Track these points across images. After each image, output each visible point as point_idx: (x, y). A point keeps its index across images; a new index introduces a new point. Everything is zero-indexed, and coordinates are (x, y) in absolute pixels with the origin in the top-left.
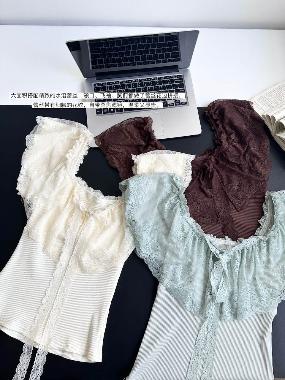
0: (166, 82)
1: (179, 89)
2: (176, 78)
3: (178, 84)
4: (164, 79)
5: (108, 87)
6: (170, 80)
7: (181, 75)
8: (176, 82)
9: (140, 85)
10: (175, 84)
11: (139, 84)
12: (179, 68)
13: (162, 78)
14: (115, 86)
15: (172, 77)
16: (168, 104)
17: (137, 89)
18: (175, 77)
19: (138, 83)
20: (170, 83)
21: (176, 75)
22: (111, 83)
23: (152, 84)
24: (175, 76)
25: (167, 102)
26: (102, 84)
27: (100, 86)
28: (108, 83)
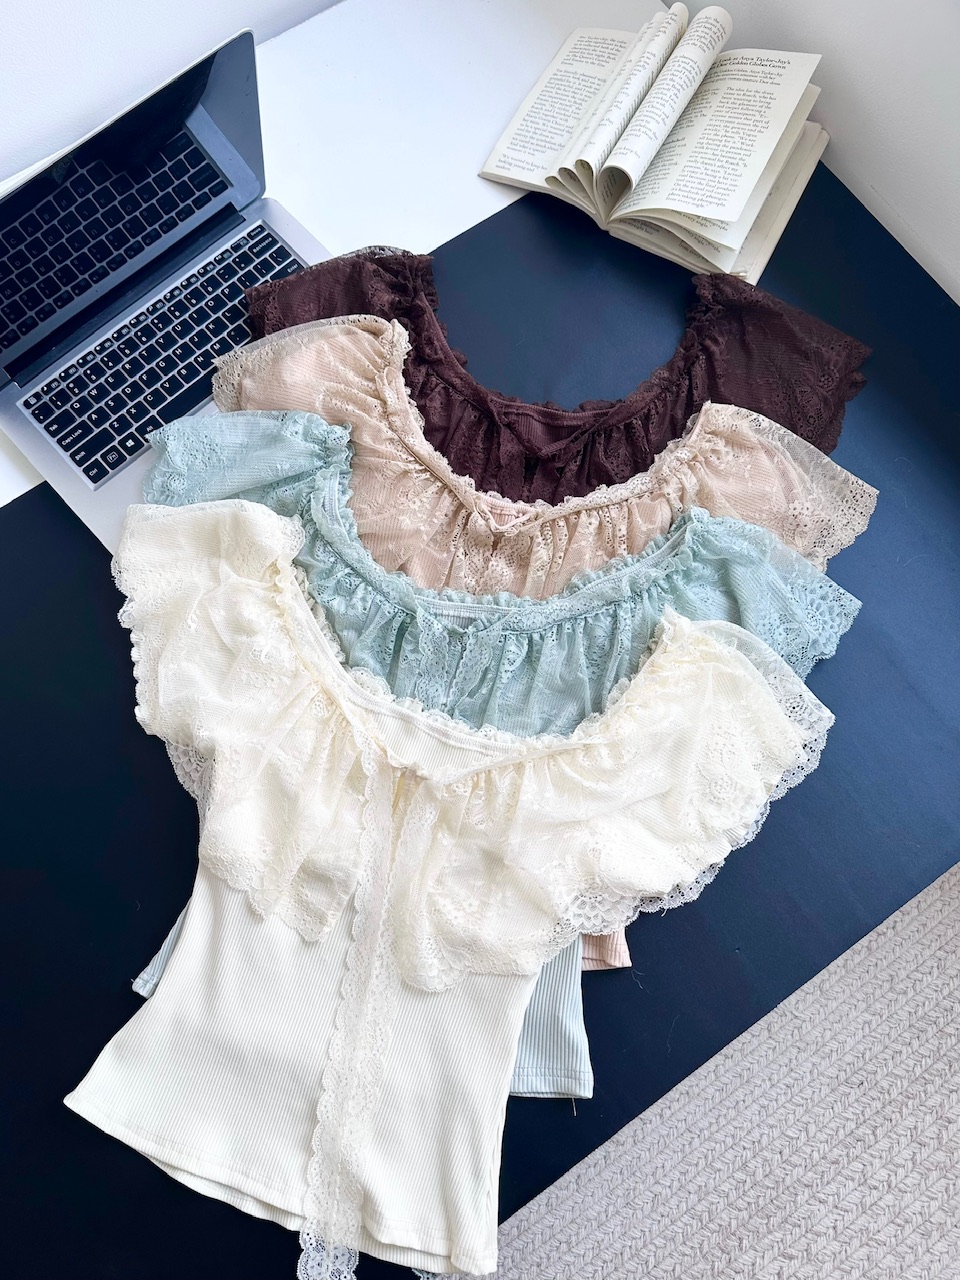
0: (229, 271)
4: (219, 267)
5: (71, 385)
6: (237, 257)
8: (258, 255)
10: (257, 261)
12: (238, 209)
13: (211, 266)
14: (89, 372)
15: (236, 247)
17: (161, 341)
18: (245, 242)
19: (152, 321)
20: (243, 265)
21: (244, 234)
22: (72, 371)
23: (194, 301)
24: (244, 238)
26: (45, 389)
27: (46, 399)
28: (63, 375)
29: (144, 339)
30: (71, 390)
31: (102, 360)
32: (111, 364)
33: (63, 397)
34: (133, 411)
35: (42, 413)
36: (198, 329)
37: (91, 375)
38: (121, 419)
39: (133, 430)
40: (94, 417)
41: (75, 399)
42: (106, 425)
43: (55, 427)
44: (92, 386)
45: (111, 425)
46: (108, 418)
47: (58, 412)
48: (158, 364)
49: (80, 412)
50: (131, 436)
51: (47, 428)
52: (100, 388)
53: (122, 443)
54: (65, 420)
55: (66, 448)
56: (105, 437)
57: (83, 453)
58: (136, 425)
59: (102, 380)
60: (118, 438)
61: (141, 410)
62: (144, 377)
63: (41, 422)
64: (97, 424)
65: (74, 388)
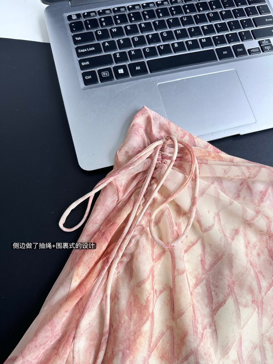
0: (229, 3)
1: (260, 16)
3: (256, 6)
5: (103, 19)
8: (250, 3)
9: (175, 12)
11: (173, 9)
14: (117, 17)
16: (247, 48)
17: (171, 21)
19: (170, 8)
20: (240, 4)
22: (107, 12)
23: (201, 9)
25: (243, 45)
26: (86, 14)
27: (83, 20)
28: (101, 11)
29: (161, 15)
30: (101, 22)
31: (129, 15)
32: (133, 19)
33: (94, 23)
34: (133, 53)
35: (76, 26)
36: (196, 25)
37: (118, 19)
38: (123, 54)
39: (126, 64)
40: (107, 44)
41: (100, 28)
42: (112, 53)
43: (79, 38)
44: (115, 26)
45: (115, 55)
46: (115, 48)
47: (85, 31)
48: (162, 33)
49: (99, 38)
50: (124, 67)
51: (74, 37)
52: (119, 29)
53: (116, 69)
54: (88, 37)
55: (79, 55)
56: (107, 60)
57: (88, 63)
58: (130, 62)
59: (123, 26)
60: (115, 65)
61: (138, 54)
62: (150, 36)
63: (72, 31)
64: (106, 49)
65: (103, 21)
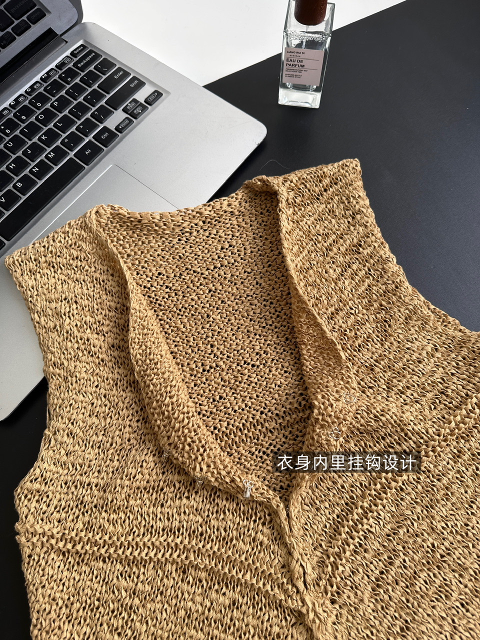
0: (56, 87)
1: (104, 77)
2: (76, 60)
3: (92, 68)
4: (45, 85)
6: (63, 73)
7: (82, 45)
8: (82, 69)
10: (83, 74)
12: (59, 33)
13: (38, 85)
15: (60, 66)
16: (113, 128)
18: (69, 60)
20: (69, 79)
21: (68, 53)
23: (24, 118)
24: (67, 56)
25: (105, 127)
36: (30, 143)
